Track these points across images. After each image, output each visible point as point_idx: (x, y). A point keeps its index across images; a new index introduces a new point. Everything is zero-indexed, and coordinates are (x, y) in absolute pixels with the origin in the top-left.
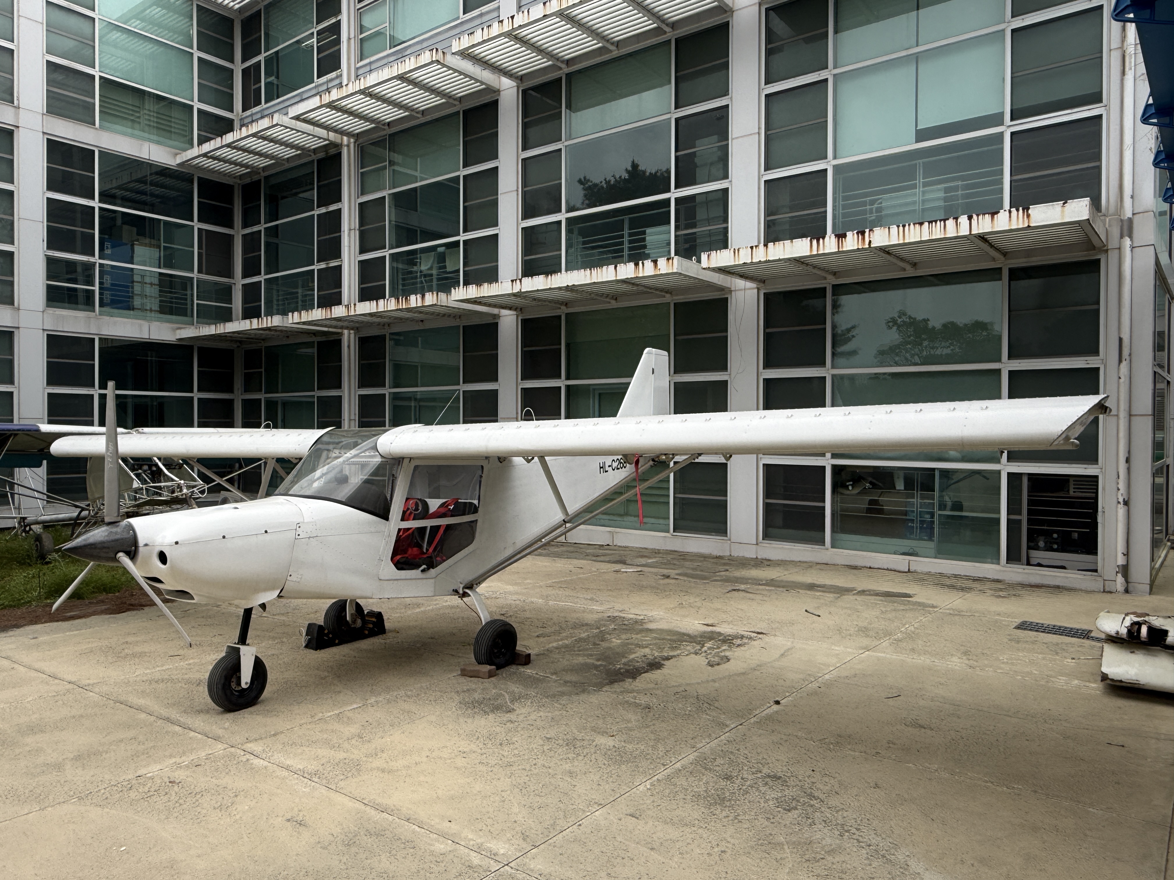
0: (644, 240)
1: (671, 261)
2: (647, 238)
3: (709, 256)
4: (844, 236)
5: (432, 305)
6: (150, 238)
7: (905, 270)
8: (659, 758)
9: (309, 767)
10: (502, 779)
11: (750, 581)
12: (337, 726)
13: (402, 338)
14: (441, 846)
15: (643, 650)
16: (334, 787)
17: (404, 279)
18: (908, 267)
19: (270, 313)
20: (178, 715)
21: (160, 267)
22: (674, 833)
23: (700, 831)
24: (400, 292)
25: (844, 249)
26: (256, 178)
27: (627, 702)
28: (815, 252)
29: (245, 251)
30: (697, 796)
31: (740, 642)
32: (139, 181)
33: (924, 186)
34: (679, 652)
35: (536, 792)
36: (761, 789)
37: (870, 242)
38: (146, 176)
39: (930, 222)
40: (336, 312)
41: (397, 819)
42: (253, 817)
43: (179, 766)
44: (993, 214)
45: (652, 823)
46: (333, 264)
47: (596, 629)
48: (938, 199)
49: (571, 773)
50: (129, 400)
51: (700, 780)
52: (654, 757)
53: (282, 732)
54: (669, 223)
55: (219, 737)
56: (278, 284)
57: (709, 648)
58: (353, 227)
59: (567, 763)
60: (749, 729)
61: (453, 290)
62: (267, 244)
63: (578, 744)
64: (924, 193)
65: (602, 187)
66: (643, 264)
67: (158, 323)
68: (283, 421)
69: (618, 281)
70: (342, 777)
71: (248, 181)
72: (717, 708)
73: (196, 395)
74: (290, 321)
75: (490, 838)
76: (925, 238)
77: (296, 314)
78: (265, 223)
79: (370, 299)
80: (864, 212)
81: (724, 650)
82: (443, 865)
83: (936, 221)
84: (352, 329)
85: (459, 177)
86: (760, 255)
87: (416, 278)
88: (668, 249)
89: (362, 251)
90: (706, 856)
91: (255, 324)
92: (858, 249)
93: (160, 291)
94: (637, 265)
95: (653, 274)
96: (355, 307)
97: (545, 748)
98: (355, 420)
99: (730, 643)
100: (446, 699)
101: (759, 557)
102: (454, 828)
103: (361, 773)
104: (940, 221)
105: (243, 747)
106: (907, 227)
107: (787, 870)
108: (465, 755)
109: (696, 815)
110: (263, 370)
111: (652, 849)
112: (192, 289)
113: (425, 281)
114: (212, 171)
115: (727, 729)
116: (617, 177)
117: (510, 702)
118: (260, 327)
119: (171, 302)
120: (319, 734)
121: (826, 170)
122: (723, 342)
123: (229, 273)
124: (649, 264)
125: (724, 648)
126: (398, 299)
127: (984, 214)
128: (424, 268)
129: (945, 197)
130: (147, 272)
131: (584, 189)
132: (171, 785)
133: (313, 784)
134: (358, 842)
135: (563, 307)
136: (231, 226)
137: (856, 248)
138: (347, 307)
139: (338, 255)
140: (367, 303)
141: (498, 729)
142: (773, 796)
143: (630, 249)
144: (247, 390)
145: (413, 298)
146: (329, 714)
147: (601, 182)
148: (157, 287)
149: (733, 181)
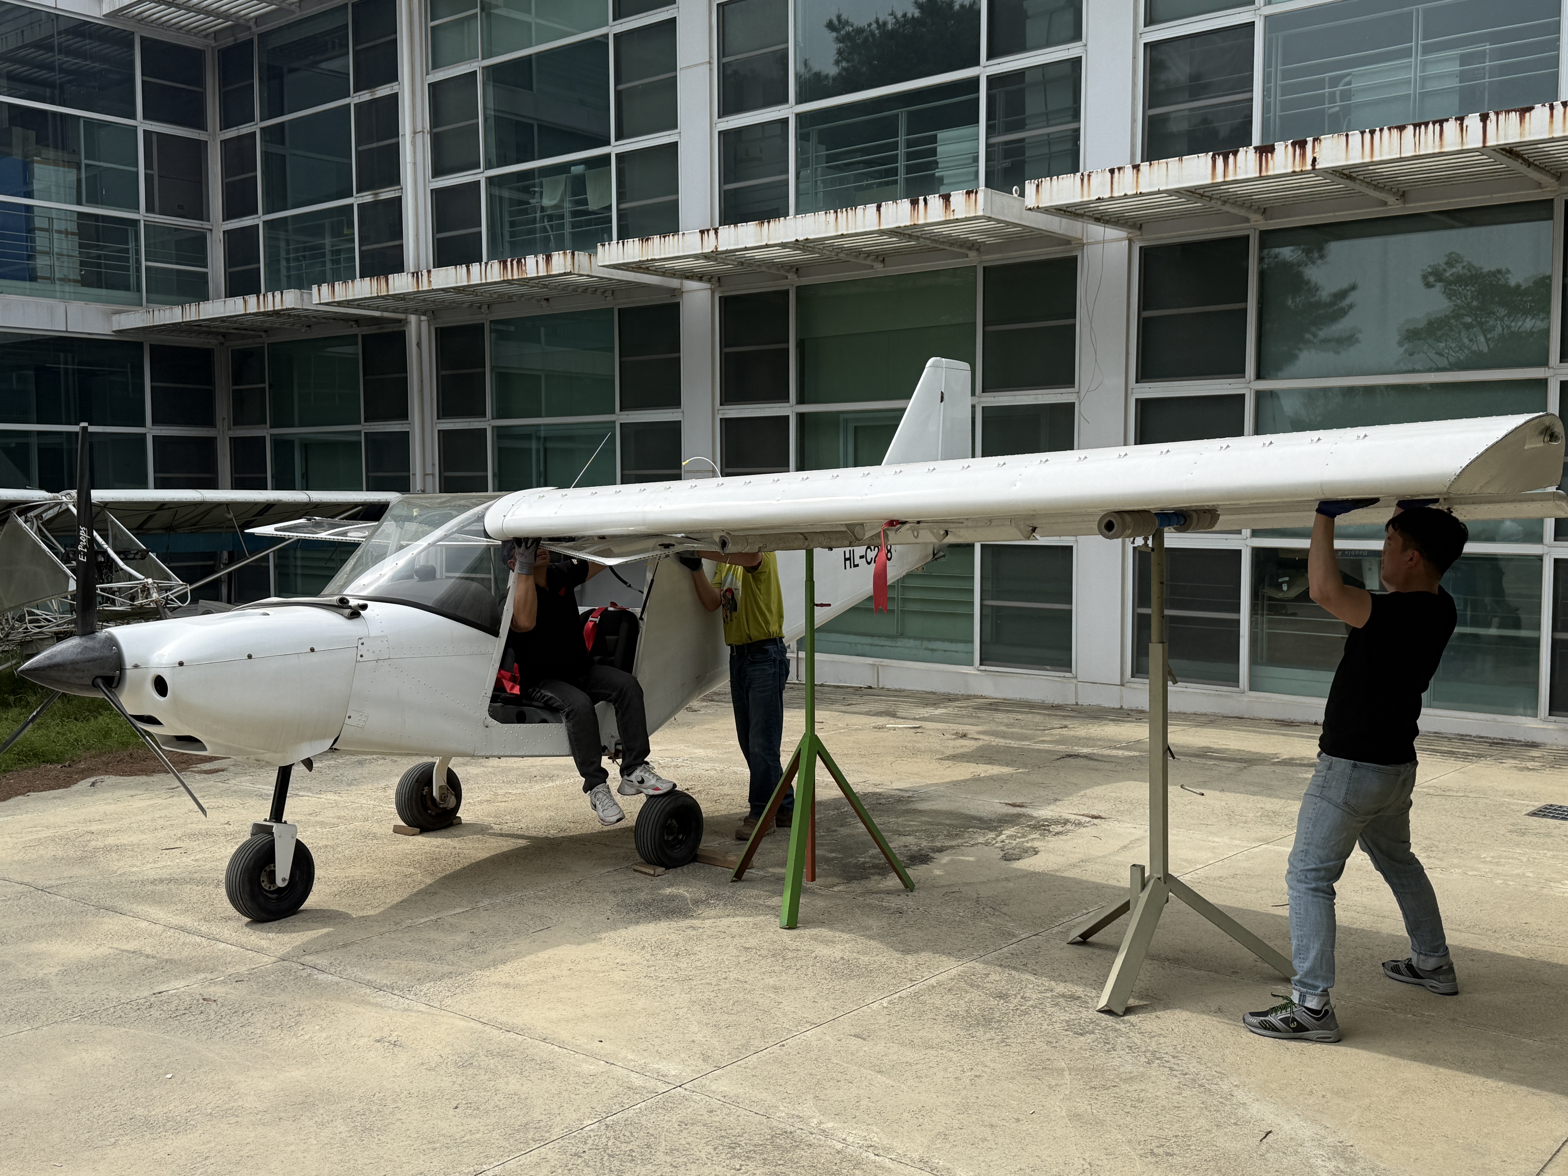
0: (934, 152)
1: (973, 196)
2: (939, 149)
3: (1038, 186)
4: (1271, 149)
5: (565, 274)
6: (56, 147)
7: (1385, 204)
8: (906, 972)
9: (400, 982)
10: (677, 995)
11: (1099, 743)
12: (433, 935)
13: (512, 328)
14: (588, 1067)
15: (904, 838)
16: (437, 1005)
17: (512, 224)
18: (1391, 200)
19: (275, 286)
20: (195, 924)
21: (79, 203)
22: (911, 1055)
23: (951, 1054)
24: (507, 246)
25: (1271, 173)
26: (243, 37)
27: (869, 905)
28: (1219, 179)
29: (227, 170)
30: (953, 1017)
31: (1061, 829)
32: (38, 45)
33: (1424, 53)
34: (960, 841)
35: (725, 1009)
36: (1048, 1009)
37: (1314, 160)
38: (52, 36)
39: (1417, 126)
40: (397, 284)
41: (529, 1039)
42: (329, 1037)
43: (213, 982)
44: (1525, 111)
45: (883, 1044)
46: (386, 194)
47: (833, 810)
48: (1450, 75)
49: (776, 989)
50: (34, 441)
51: (961, 998)
52: (899, 971)
53: (353, 943)
54: (977, 121)
55: (263, 949)
56: (286, 231)
57: (1009, 837)
58: (419, 129)
59: (771, 977)
60: (1048, 941)
61: (600, 248)
62: (266, 155)
63: (790, 955)
64: (1424, 63)
65: (873, 34)
66: (925, 200)
67: (82, 303)
68: (305, 476)
69: (882, 232)
70: (449, 994)
71: (229, 41)
72: (1005, 914)
73: (150, 431)
74: (316, 300)
75: (658, 1058)
76: (1408, 152)
77: (325, 287)
78: (262, 120)
79: (455, 263)
80: (1320, 100)
81: (1033, 839)
82: (593, 1086)
83: (1426, 124)
84: (424, 314)
85: (606, 36)
86: (1126, 184)
87: (534, 221)
88: (974, 169)
89: (438, 172)
90: (952, 1080)
91: (250, 305)
92: (1294, 172)
93: (81, 246)
94: (914, 203)
95: (943, 219)
96: (429, 277)
97: (741, 959)
98: (433, 475)
99: (1045, 830)
100: (596, 900)
101: (1125, 707)
102: (607, 1047)
103: (475, 989)
104: (1434, 123)
105: (302, 960)
106: (1378, 133)
107: (1061, 1097)
108: (624, 968)
109: (947, 1036)
110: (267, 385)
111: (879, 1072)
112: (137, 239)
113: (551, 226)
114: (164, 26)
115: (1014, 940)
116: (899, 15)
117: (693, 905)
118: (262, 310)
119: (99, 265)
120: (410, 944)
121: (1252, 24)
122: (1068, 337)
123: (200, 211)
124: (935, 201)
125: (1033, 836)
126: (505, 263)
127: (1508, 112)
128: (547, 202)
129: (1462, 72)
130: (54, 212)
131: (838, 40)
132: (205, 1002)
133: (407, 1002)
134: (475, 1063)
135: (791, 276)
136: (201, 125)
137: (1290, 170)
138: (416, 274)
139: (394, 178)
140: (451, 269)
141: (673, 937)
142: (1062, 1018)
143: (909, 169)
144: (238, 421)
145: (530, 260)
146: (423, 920)
147: (870, 25)
148: (76, 238)
149: (1089, 45)
